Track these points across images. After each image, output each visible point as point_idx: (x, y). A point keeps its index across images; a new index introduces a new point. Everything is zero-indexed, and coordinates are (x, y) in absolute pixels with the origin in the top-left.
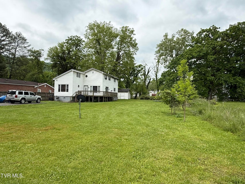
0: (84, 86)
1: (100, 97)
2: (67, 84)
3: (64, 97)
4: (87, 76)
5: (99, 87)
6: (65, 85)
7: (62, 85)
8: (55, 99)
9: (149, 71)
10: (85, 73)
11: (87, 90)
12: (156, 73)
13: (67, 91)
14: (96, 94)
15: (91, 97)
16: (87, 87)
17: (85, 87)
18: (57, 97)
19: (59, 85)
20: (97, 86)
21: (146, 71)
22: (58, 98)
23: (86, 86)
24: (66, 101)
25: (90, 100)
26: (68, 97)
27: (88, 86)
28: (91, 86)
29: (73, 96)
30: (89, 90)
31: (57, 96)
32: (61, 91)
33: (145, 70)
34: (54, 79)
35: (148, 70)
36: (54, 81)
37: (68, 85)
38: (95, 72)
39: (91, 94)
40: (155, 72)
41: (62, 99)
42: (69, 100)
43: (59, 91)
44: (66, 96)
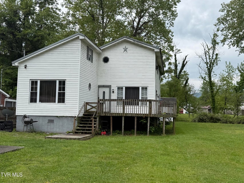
0: (99, 87)
2: (62, 78)
3: (51, 120)
4: (106, 60)
5: (145, 89)
6: (54, 82)
7: (42, 82)
8: (20, 125)
10: (103, 50)
11: (107, 97)
13: (62, 99)
16: (107, 90)
17: (102, 90)
18: (27, 119)
19: (34, 83)
20: (138, 88)
22: (29, 122)
23: (104, 86)
24: (58, 130)
26: (65, 120)
27: (109, 87)
28: (120, 85)
30: (114, 96)
31: (25, 117)
32: (41, 101)
34: (16, 64)
36: (16, 68)
37: (63, 83)
38: (130, 48)
39: (117, 109)
43: (33, 100)
44: (57, 117)
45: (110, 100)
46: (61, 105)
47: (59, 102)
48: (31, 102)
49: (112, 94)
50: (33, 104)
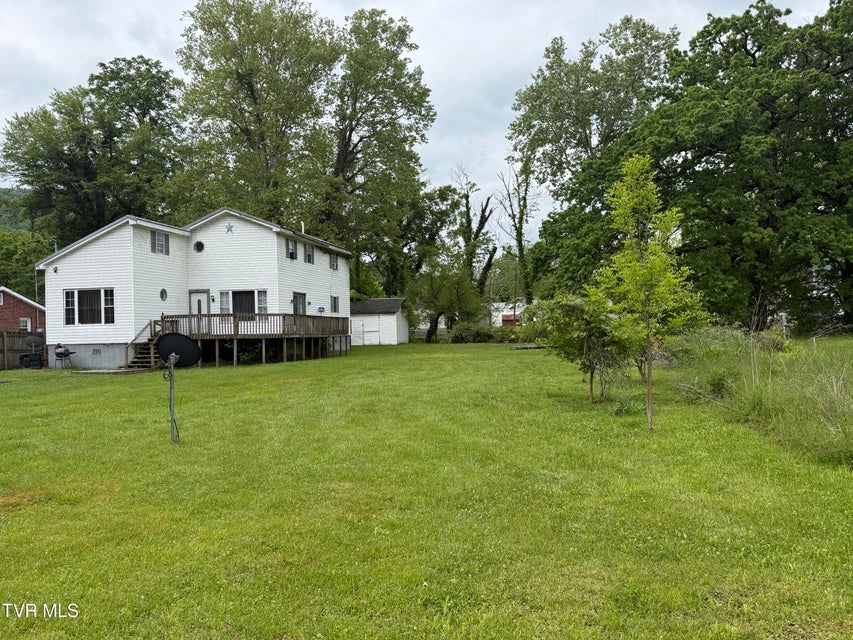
0: (191, 292)
1: (266, 340)
2: (108, 286)
3: (97, 349)
4: (200, 247)
5: (263, 293)
6: (97, 292)
7: (81, 293)
8: (52, 358)
9: (487, 214)
10: (192, 231)
11: (204, 311)
12: (517, 220)
13: (110, 319)
14: (248, 329)
15: (225, 342)
16: (203, 298)
17: (195, 298)
18: (59, 350)
19: (69, 295)
20: (252, 292)
21: (471, 214)
22: (65, 353)
23: (198, 292)
24: (107, 365)
25: (220, 357)
26: (117, 350)
27: (207, 292)
28: (224, 289)
29: (137, 341)
30: (215, 309)
31: (59, 346)
32: (81, 321)
33: (468, 209)
34: (41, 267)
35: (484, 211)
36: (42, 273)
37: (110, 293)
38: (238, 226)
39: (222, 329)
40: (514, 217)
41: (84, 357)
42: (120, 359)
43: (69, 320)
44: (105, 344)
45: (210, 316)
46: (110, 326)
47: (106, 322)
48: (67, 323)
49: (212, 304)
50: (71, 327)
